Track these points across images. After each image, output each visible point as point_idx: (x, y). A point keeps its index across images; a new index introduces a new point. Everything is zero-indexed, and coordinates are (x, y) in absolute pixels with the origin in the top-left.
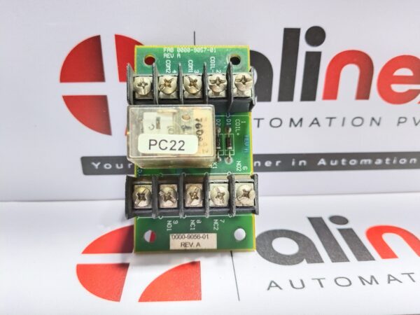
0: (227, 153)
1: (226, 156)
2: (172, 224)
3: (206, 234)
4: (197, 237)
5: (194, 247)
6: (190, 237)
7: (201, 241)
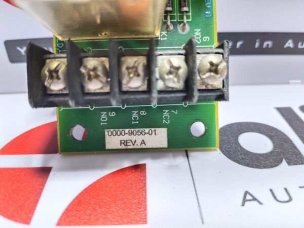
0: (182, 17)
1: (180, 23)
2: (108, 117)
3: (153, 129)
4: (141, 133)
5: (138, 146)
6: (132, 133)
7: (146, 138)
